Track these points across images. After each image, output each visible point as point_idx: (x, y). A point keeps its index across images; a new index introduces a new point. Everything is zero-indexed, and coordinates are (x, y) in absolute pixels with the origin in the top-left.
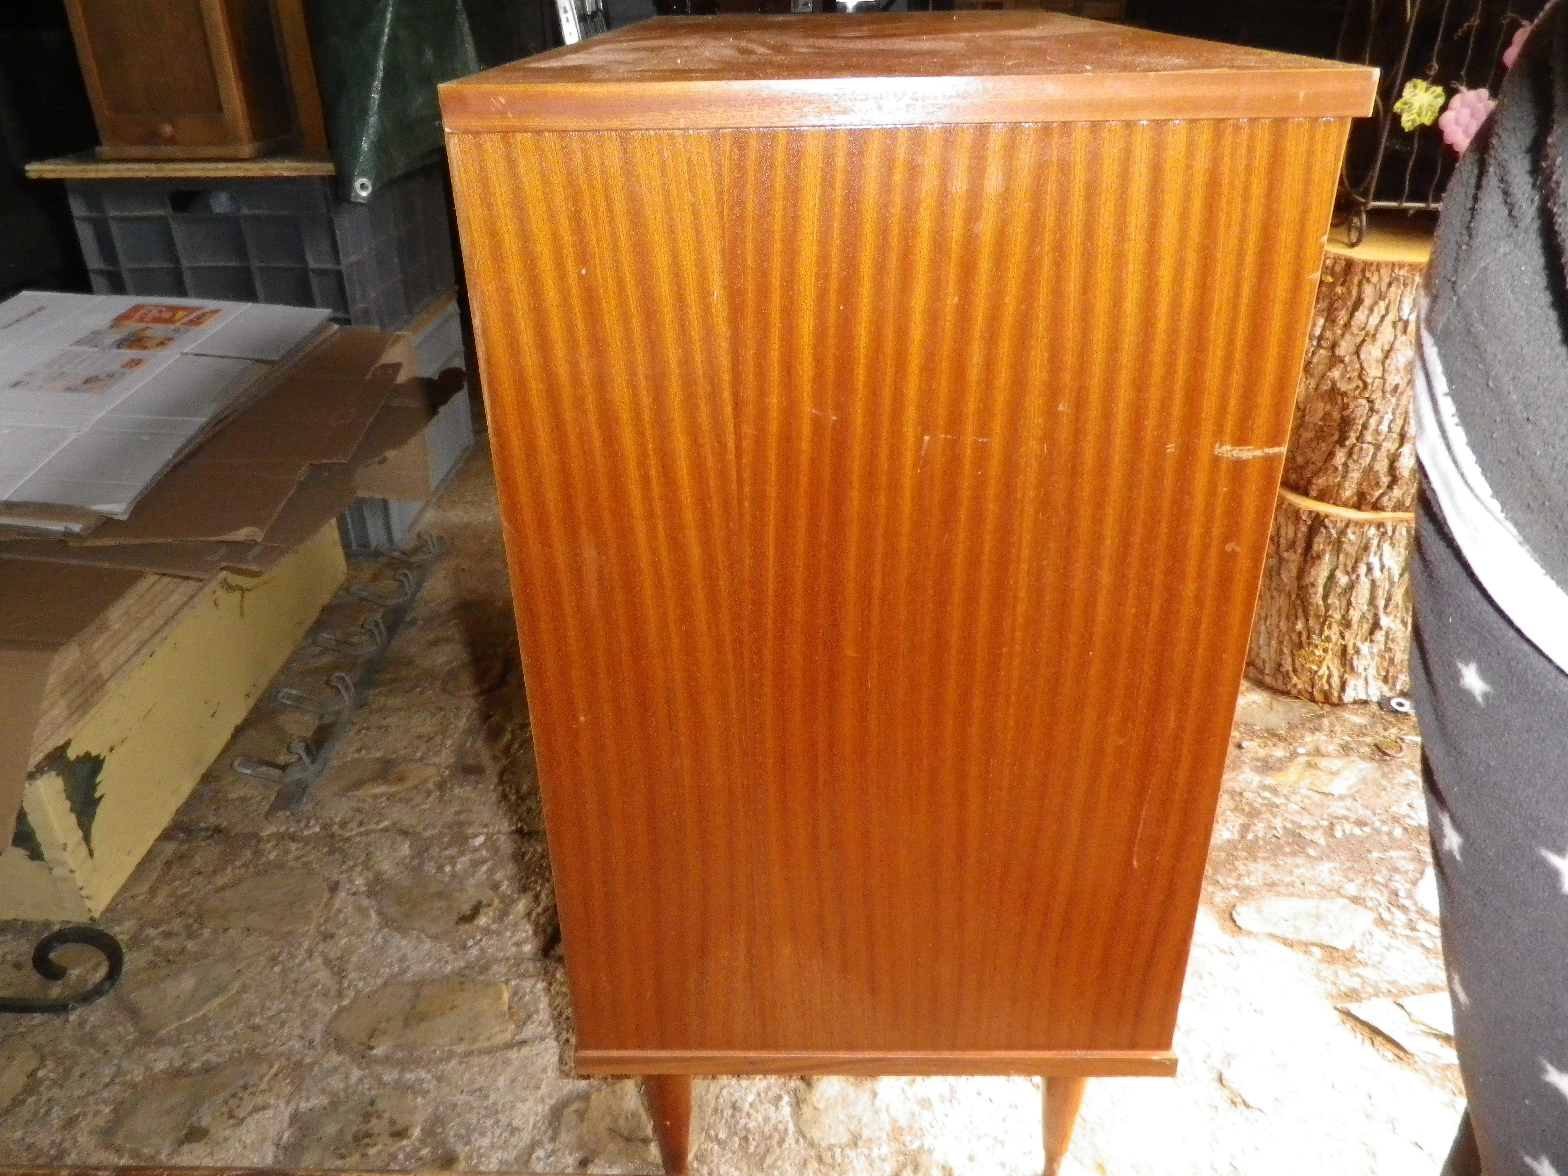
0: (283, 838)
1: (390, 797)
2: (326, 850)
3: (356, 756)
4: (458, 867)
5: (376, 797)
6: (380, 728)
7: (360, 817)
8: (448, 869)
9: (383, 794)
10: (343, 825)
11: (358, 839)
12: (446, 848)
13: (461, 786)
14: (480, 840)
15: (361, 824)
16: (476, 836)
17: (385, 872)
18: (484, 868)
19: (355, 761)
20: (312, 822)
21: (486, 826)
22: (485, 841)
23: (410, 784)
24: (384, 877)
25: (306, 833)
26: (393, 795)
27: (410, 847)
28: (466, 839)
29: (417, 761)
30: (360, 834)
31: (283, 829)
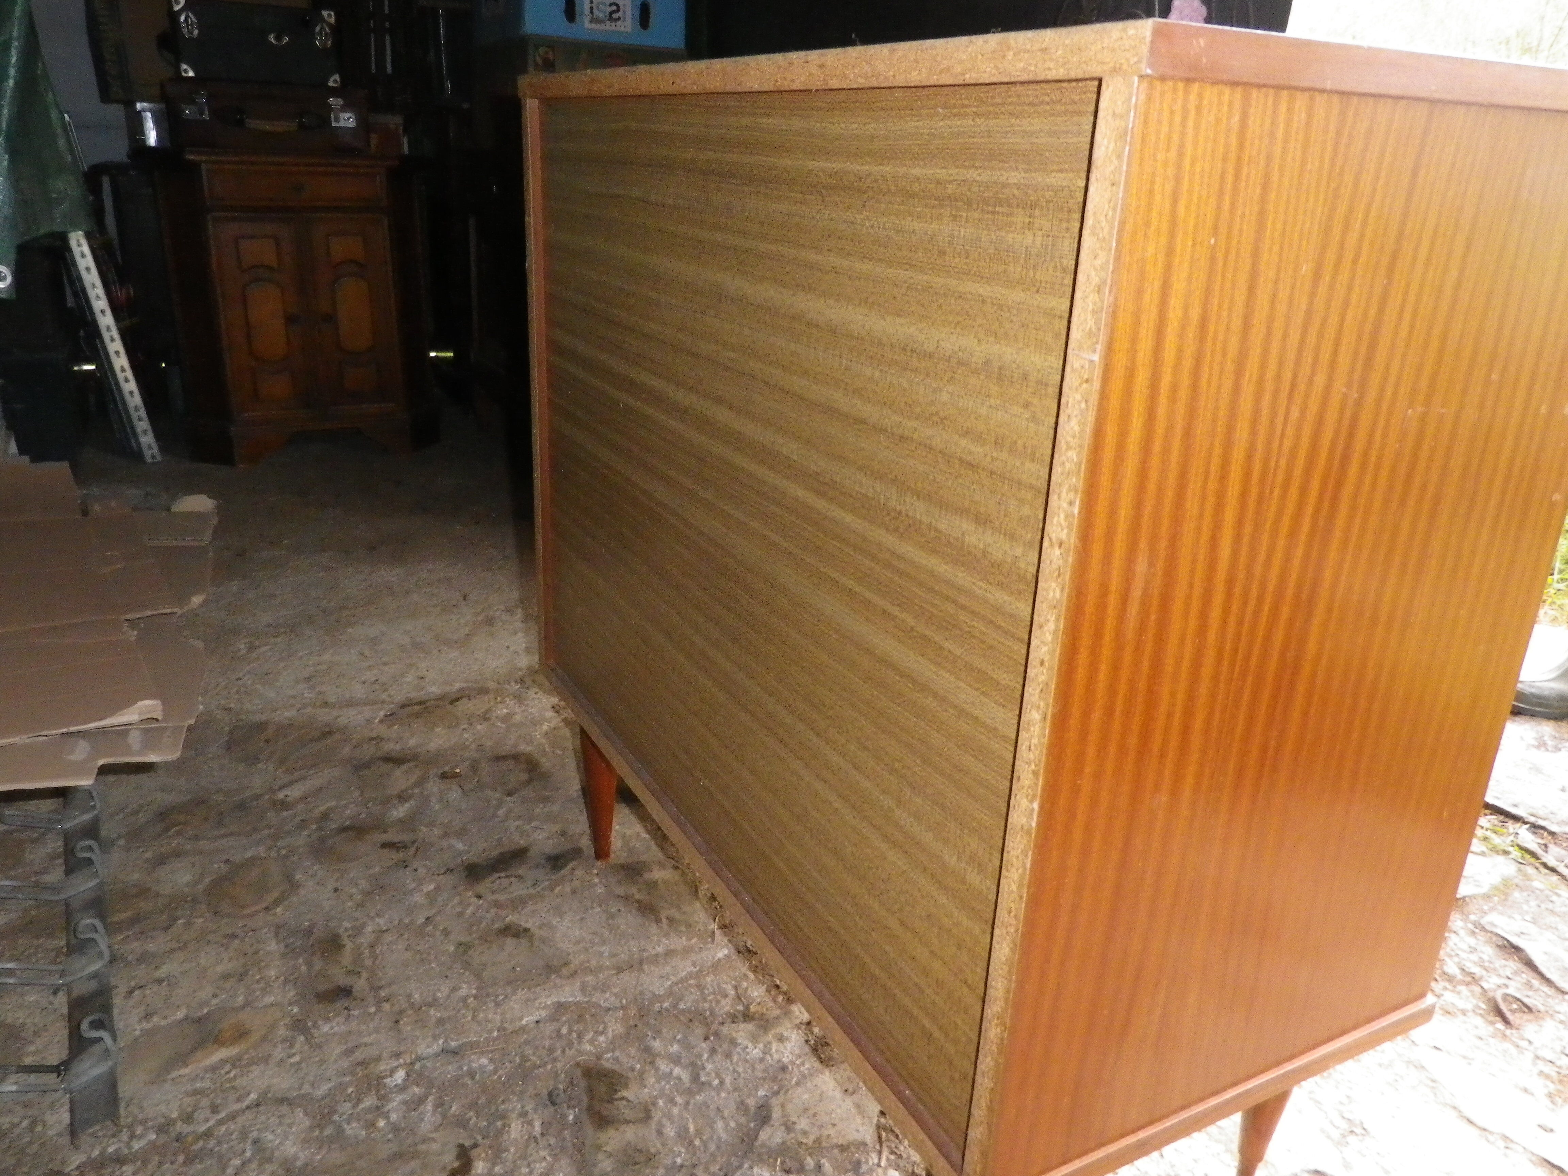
0: (103, 1166)
1: (234, 1062)
2: (181, 1158)
3: (146, 1025)
4: (394, 1117)
5: (213, 1069)
6: (160, 981)
7: (205, 1102)
8: (381, 1123)
9: (223, 1062)
10: (188, 1118)
11: (224, 1128)
12: (359, 1101)
13: (328, 1019)
14: (400, 1075)
15: (215, 1109)
16: (392, 1072)
17: (296, 1158)
18: (429, 1107)
19: (146, 1032)
20: (139, 1130)
21: (398, 1055)
22: (408, 1075)
23: (255, 1037)
24: (299, 1163)
25: (137, 1145)
26: (239, 1057)
27: (306, 1113)
28: (380, 1078)
29: (243, 1008)
30: (221, 1122)
31: (96, 1153)
